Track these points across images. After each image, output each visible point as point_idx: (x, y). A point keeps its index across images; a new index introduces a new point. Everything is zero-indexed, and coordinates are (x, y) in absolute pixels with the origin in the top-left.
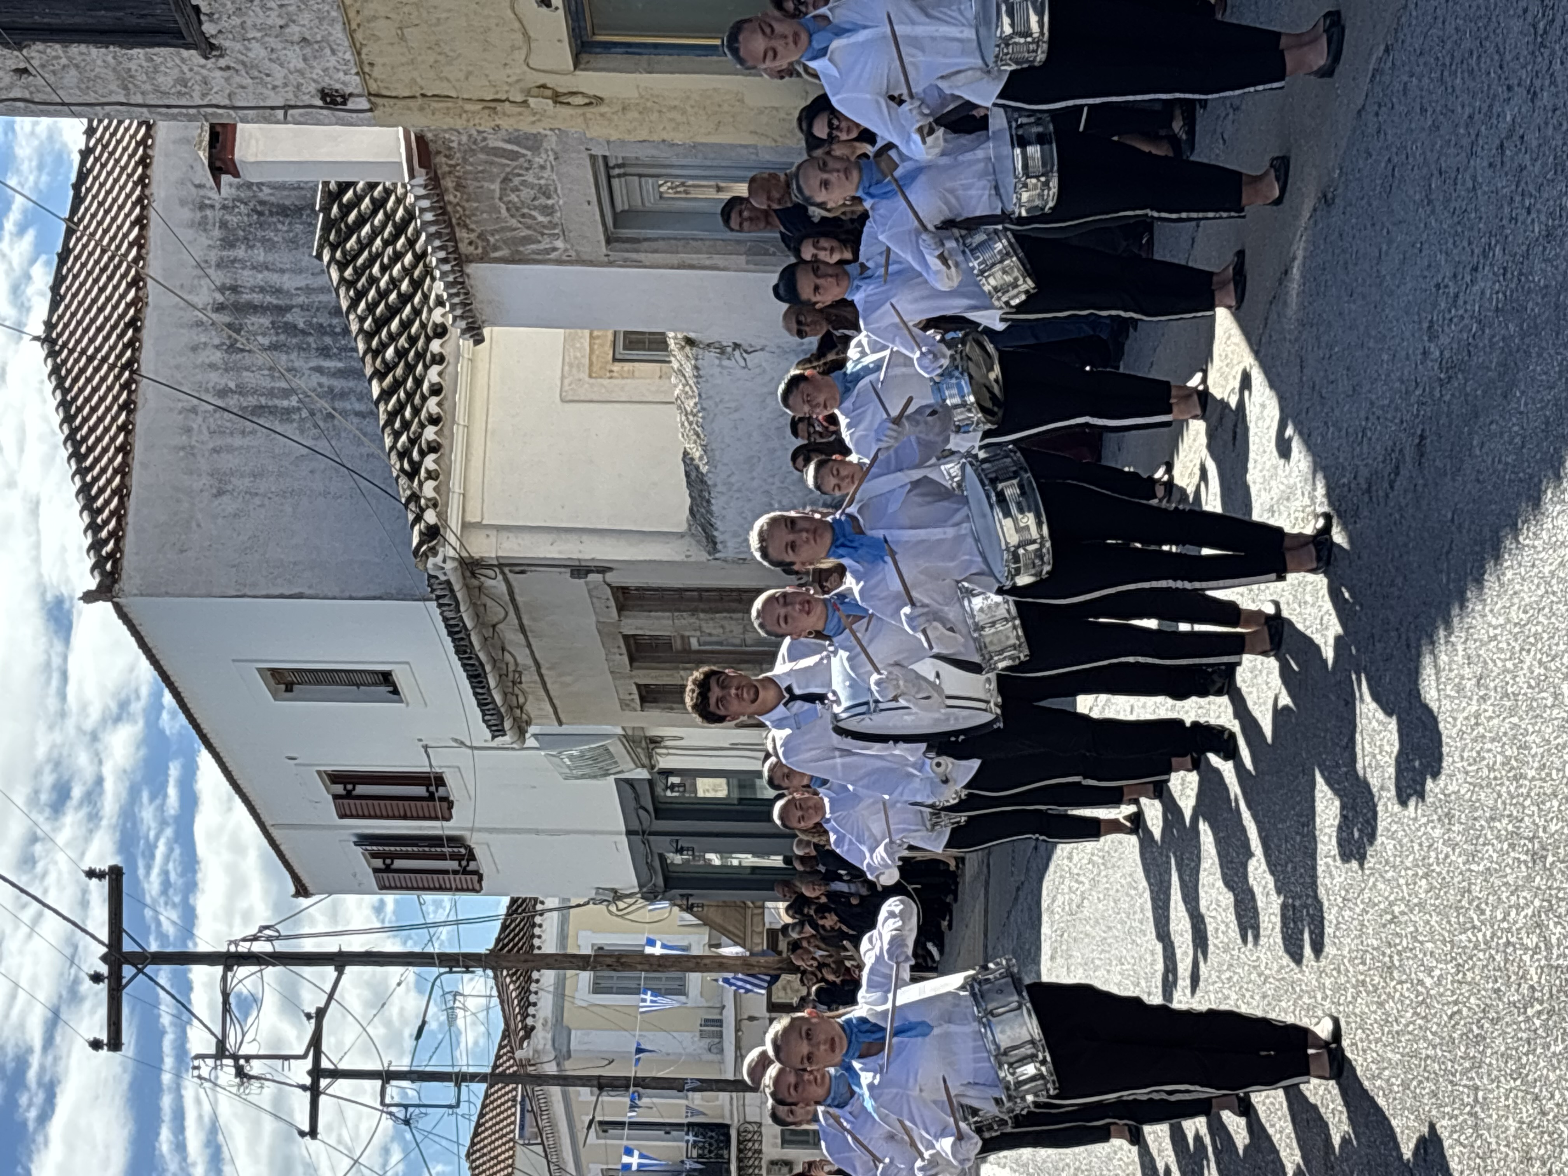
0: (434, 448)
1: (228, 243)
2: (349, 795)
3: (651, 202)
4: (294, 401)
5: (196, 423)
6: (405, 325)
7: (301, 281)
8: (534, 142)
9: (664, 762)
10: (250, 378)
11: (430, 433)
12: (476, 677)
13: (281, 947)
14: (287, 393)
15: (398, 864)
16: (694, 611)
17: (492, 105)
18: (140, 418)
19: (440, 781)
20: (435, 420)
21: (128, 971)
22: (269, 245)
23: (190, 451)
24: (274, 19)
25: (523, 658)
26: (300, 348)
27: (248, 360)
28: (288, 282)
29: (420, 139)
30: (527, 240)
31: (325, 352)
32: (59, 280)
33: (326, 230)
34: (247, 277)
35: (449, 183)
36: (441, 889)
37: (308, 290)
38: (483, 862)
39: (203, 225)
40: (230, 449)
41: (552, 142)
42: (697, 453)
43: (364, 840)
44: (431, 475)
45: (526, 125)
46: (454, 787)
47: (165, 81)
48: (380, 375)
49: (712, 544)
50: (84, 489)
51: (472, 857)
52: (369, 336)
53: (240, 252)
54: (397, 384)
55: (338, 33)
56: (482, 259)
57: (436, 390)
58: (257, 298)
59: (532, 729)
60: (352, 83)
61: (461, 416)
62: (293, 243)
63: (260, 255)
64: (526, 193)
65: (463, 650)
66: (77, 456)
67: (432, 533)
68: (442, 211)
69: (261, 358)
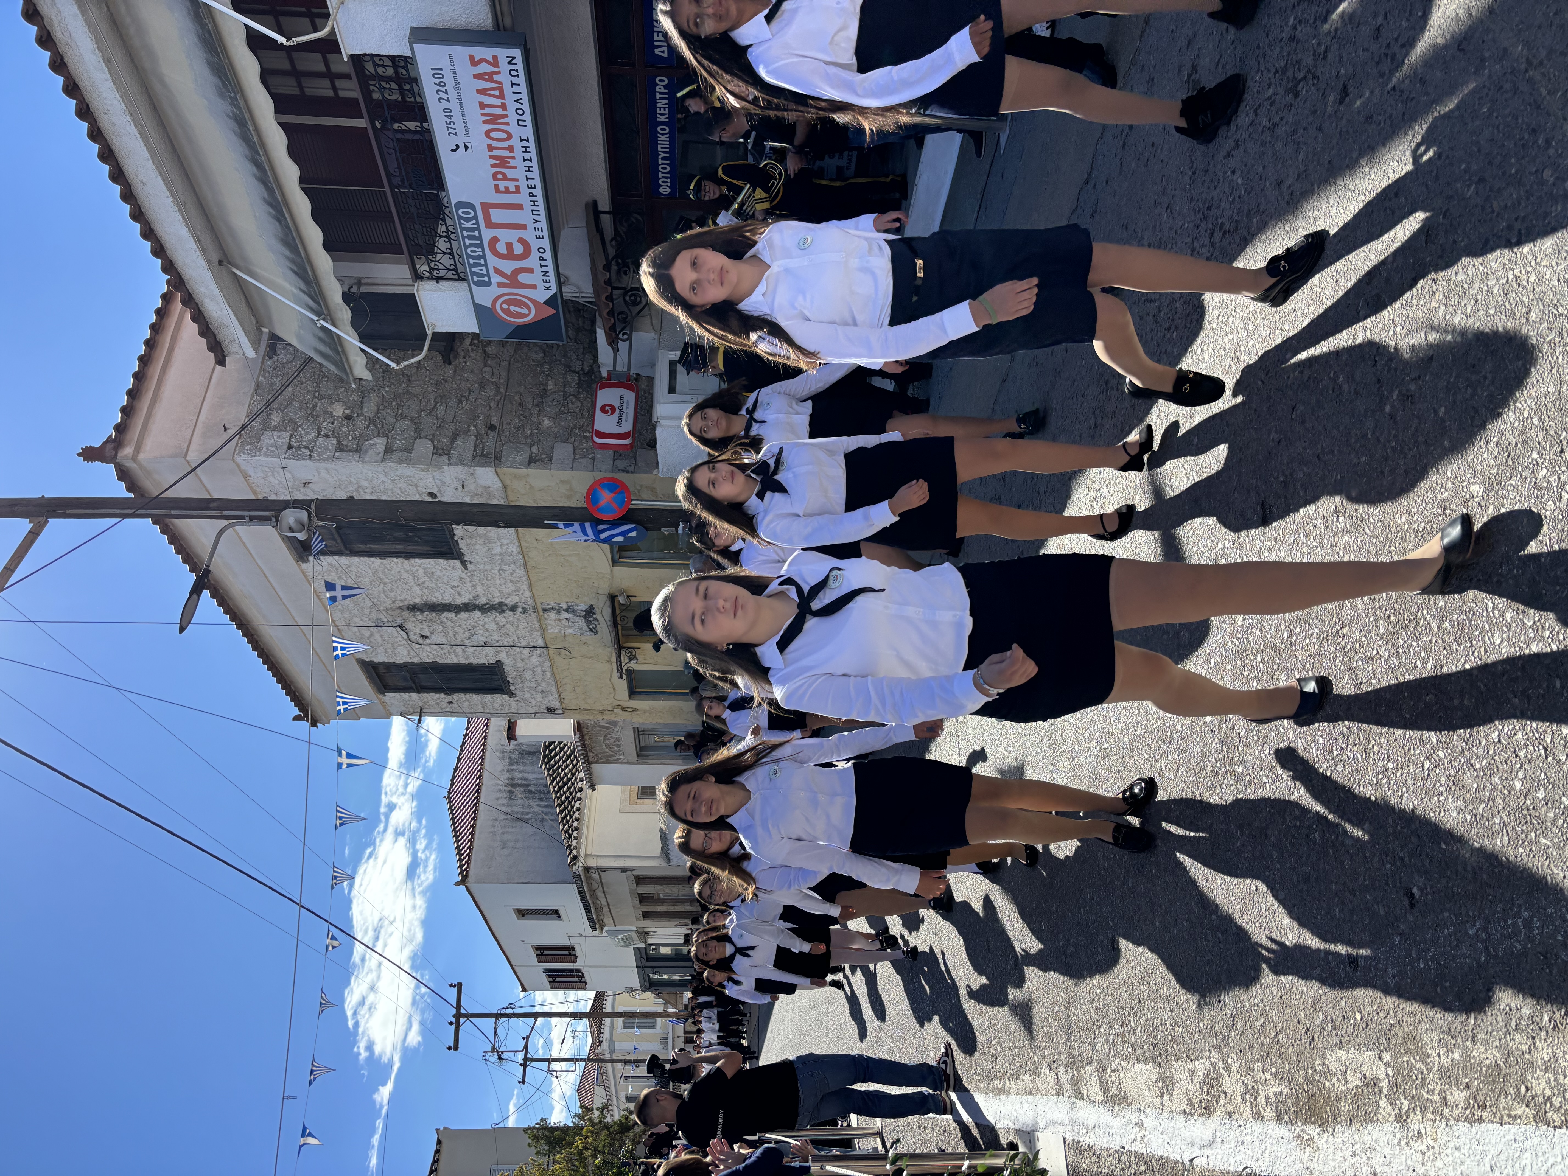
0: (577, 829)
1: (511, 764)
2: (542, 954)
3: (652, 743)
4: (529, 816)
5: (497, 824)
6: (569, 788)
7: (534, 776)
8: (614, 724)
9: (650, 941)
10: (516, 809)
11: (575, 824)
12: (587, 909)
13: (516, 1011)
14: (528, 813)
15: (558, 979)
16: (662, 884)
17: (602, 712)
18: (478, 823)
19: (573, 949)
20: (577, 820)
21: (462, 1020)
22: (524, 764)
23: (494, 833)
24: (533, 685)
25: (604, 902)
26: (533, 798)
27: (515, 802)
28: (530, 776)
29: (578, 723)
30: (611, 756)
31: (541, 799)
32: (454, 777)
33: (544, 758)
34: (517, 775)
35: (587, 737)
36: (572, 988)
37: (537, 779)
38: (587, 978)
39: (503, 758)
40: (508, 833)
41: (621, 723)
42: (664, 828)
43: (546, 971)
44: (575, 838)
45: (612, 718)
46: (578, 951)
47: (496, 705)
48: (559, 805)
49: (668, 860)
50: (458, 847)
51: (583, 976)
52: (557, 792)
53: (515, 767)
54: (565, 808)
55: (554, 689)
56: (597, 762)
57: (578, 809)
58: (519, 782)
59: (606, 928)
60: (557, 705)
61: (586, 818)
62: (533, 764)
63: (521, 767)
64: (612, 741)
65: (583, 899)
66: (456, 836)
67: (575, 858)
68: (584, 746)
69: (520, 802)
